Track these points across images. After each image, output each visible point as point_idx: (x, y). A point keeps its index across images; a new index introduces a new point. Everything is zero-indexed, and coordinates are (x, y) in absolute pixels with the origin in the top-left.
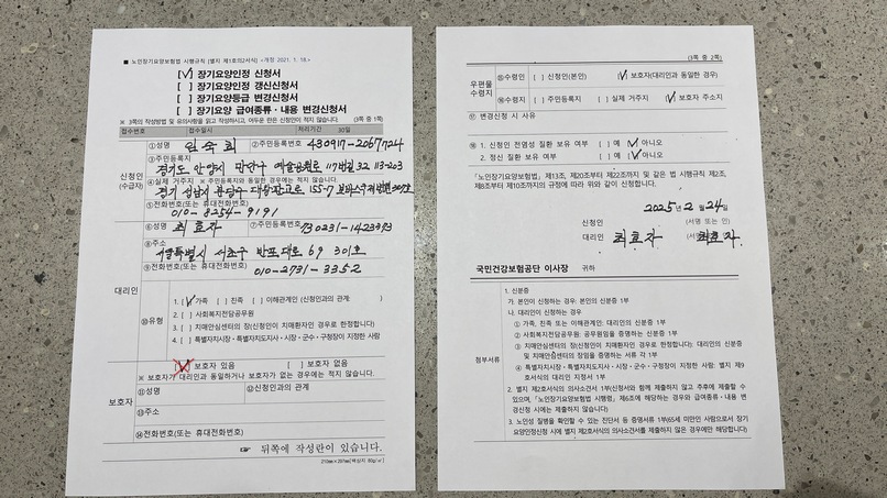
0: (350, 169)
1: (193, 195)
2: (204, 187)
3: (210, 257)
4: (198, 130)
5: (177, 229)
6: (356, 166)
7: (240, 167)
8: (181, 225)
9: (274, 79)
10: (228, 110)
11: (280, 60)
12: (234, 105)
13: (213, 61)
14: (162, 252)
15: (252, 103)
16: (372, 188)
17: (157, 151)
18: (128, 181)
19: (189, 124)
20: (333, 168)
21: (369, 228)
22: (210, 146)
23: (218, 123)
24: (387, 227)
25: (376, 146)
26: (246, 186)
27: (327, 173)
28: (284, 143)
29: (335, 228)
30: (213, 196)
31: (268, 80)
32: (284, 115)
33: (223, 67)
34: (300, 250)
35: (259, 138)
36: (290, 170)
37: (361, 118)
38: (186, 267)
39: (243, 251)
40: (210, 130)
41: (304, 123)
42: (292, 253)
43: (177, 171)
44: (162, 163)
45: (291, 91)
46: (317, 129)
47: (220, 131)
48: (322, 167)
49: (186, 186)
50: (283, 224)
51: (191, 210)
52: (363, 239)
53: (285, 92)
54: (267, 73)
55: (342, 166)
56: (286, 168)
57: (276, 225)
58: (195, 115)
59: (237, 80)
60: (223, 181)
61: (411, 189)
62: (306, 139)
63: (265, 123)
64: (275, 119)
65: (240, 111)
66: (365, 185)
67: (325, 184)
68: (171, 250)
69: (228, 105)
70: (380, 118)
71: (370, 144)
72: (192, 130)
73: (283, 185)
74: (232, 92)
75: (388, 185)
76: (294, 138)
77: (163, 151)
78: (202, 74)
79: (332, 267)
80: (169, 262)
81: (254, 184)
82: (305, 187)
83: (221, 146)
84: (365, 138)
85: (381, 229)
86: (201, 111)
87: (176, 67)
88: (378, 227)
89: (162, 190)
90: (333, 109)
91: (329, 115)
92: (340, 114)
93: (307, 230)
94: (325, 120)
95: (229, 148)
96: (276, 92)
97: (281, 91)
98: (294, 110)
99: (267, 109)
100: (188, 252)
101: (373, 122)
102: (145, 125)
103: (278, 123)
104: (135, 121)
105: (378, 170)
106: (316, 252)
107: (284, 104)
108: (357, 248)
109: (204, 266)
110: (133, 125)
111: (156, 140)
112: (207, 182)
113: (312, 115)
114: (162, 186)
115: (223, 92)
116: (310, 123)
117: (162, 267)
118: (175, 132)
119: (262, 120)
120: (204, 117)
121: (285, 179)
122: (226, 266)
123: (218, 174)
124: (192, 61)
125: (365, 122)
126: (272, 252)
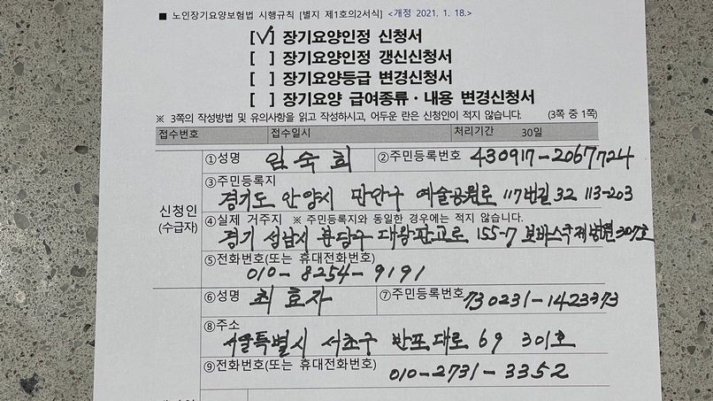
0: (544, 199)
1: (282, 243)
2: (299, 230)
3: (314, 349)
4: (286, 133)
5: (258, 302)
6: (553, 195)
7: (359, 195)
8: (263, 294)
9: (412, 45)
10: (336, 99)
11: (421, 13)
12: (346, 91)
14: (233, 340)
15: (375, 86)
16: (581, 232)
17: (218, 169)
18: (173, 220)
19: (271, 123)
20: (514, 197)
21: (580, 301)
22: (307, 160)
23: (320, 121)
24: (611, 299)
25: (586, 160)
26: (370, 228)
27: (505, 206)
28: (431, 155)
29: (522, 301)
30: (316, 245)
31: (400, 47)
32: (430, 107)
33: (326, 25)
34: (465, 338)
35: (388, 147)
36: (442, 201)
37: (560, 113)
38: (275, 366)
39: (369, 339)
40: (307, 132)
41: (463, 121)
42: (450, 343)
43: (254, 201)
44: (228, 188)
45: (441, 66)
46: (488, 132)
47: (325, 135)
48: (496, 195)
49: (270, 227)
50: (434, 293)
51: (280, 268)
52: (568, 320)
53: (431, 68)
54: (400, 35)
55: (529, 194)
56: (436, 197)
57: (422, 295)
58: (280, 107)
59: (349, 48)
60: (332, 220)
61: (650, 234)
62: (467, 148)
63: (399, 120)
64: (415, 114)
65: (357, 100)
66: (569, 227)
67: (503, 226)
68: (247, 337)
69: (335, 89)
70: (591, 112)
71: (575, 157)
72: (276, 133)
73: (432, 226)
74: (342, 68)
75: (610, 226)
76: (449, 146)
77: (229, 168)
78: (290, 37)
79: (518, 368)
80: (245, 357)
81: (383, 226)
82: (468, 230)
83: (326, 160)
84: (568, 146)
85: (600, 302)
86: (290, 99)
87: (246, 26)
88: (595, 299)
89: (230, 234)
90: (513, 96)
91: (506, 108)
92: (524, 105)
93: (474, 304)
94: (499, 116)
95: (340, 162)
96: (416, 68)
97: (424, 67)
98: (446, 98)
99: (402, 97)
100: (277, 341)
101: (580, 118)
102: (197, 123)
103: (421, 120)
104: (181, 117)
105: (591, 201)
106: (492, 341)
107: (430, 89)
108: (561, 335)
109: (305, 364)
110: (178, 124)
111: (217, 149)
112: (304, 222)
113: (477, 107)
114: (231, 227)
115: (326, 68)
116: (475, 120)
117: (234, 365)
118: (249, 136)
119: (393, 116)
120: (296, 110)
121: (436, 217)
122: (342, 364)
123: (323, 207)
124: (272, 15)
125: (567, 118)
126: (418, 340)
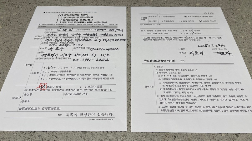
0: (107, 35)
1: (57, 41)
2: (61, 39)
3: (59, 56)
4: (62, 26)
5: (50, 49)
6: (109, 35)
7: (73, 35)
8: (51, 48)
9: (87, 16)
10: (71, 22)
11: (88, 12)
12: (73, 21)
13: (69, 13)
14: (43, 55)
15: (79, 21)
16: (113, 40)
17: (48, 31)
18: (37, 38)
19: (59, 25)
20: (101, 35)
21: (112, 49)
22: (65, 30)
23: (68, 25)
24: (118, 49)
25: (115, 31)
26: (74, 39)
28: (87, 29)
29: (101, 49)
30: (63, 41)
31: (84, 16)
32: (88, 23)
33: (72, 14)
34: (89, 55)
35: (79, 28)
36: (88, 35)
37: (111, 24)
38: (50, 58)
39: (70, 54)
40: (65, 27)
41: (93, 25)
42: (86, 55)
43: (53, 35)
44: (49, 33)
45: (90, 19)
46: (98, 27)
47: (68, 27)
48: (98, 35)
49: (55, 39)
50: (84, 48)
51: (55, 44)
52: (110, 52)
53: (89, 19)
54: (84, 15)
55: (104, 35)
56: (87, 35)
57: (82, 48)
58: (61, 23)
59: (75, 16)
60: (67, 38)
61: (126, 40)
62: (94, 29)
63: (82, 25)
64: (85, 24)
65: (75, 23)
66: (111, 39)
67: (99, 39)
68: (46, 54)
69: (72, 21)
70: (116, 24)
71: (113, 30)
72: (60, 27)
74: (74, 19)
75: (119, 39)
76: (91, 28)
77: (50, 31)
78: (65, 15)
79: (99, 59)
80: (45, 57)
81: (76, 39)
82: (92, 39)
83: (68, 29)
84: (112, 29)
85: (116, 50)
86: (63, 22)
87: (59, 14)
89: (47, 39)
90: (103, 22)
91: (102, 24)
92: (104, 24)
93: (91, 50)
94: (100, 25)
95: (70, 30)
96: (86, 19)
97: (88, 19)
98: (91, 22)
99: (83, 22)
100: (52, 55)
101: (114, 25)
102: (46, 25)
104: (43, 24)
105: (116, 36)
106: (94, 55)
107: (88, 21)
108: (108, 54)
109: (56, 58)
110: (43, 25)
111: (48, 29)
112: (62, 38)
113: (96, 23)
114: (48, 39)
115: (71, 19)
116: (96, 25)
117: (42, 58)
118: (55, 27)
119: (81, 24)
120: (64, 24)
121: (86, 38)
122: (64, 58)
123: (66, 36)
124: (63, 13)
125: (112, 25)
126: (80, 55)
